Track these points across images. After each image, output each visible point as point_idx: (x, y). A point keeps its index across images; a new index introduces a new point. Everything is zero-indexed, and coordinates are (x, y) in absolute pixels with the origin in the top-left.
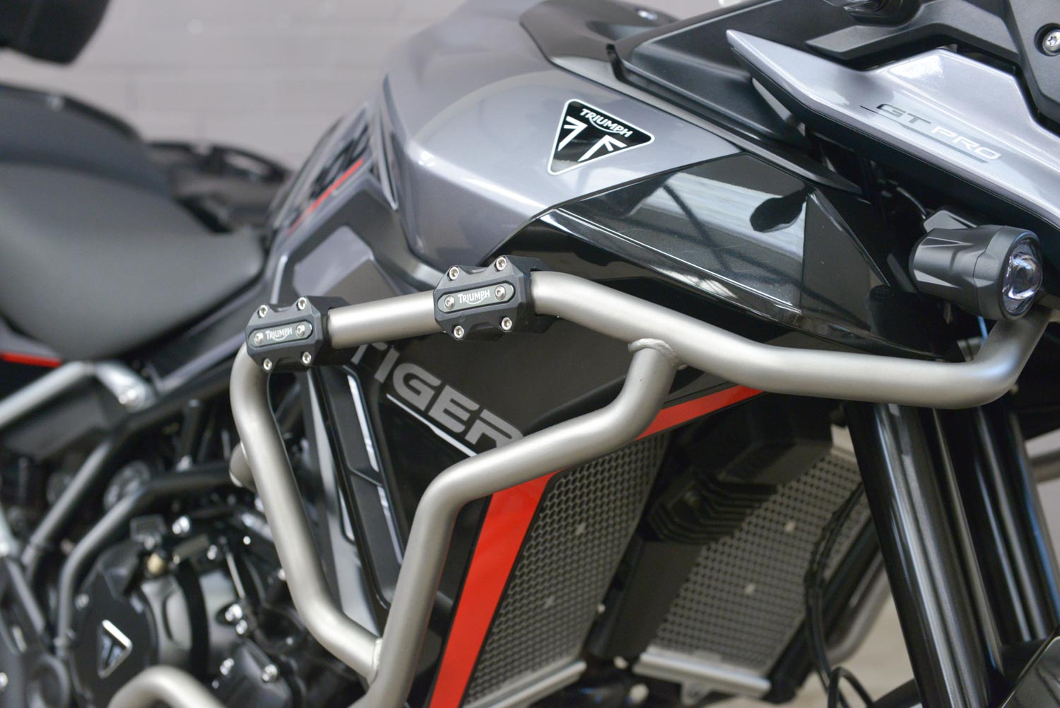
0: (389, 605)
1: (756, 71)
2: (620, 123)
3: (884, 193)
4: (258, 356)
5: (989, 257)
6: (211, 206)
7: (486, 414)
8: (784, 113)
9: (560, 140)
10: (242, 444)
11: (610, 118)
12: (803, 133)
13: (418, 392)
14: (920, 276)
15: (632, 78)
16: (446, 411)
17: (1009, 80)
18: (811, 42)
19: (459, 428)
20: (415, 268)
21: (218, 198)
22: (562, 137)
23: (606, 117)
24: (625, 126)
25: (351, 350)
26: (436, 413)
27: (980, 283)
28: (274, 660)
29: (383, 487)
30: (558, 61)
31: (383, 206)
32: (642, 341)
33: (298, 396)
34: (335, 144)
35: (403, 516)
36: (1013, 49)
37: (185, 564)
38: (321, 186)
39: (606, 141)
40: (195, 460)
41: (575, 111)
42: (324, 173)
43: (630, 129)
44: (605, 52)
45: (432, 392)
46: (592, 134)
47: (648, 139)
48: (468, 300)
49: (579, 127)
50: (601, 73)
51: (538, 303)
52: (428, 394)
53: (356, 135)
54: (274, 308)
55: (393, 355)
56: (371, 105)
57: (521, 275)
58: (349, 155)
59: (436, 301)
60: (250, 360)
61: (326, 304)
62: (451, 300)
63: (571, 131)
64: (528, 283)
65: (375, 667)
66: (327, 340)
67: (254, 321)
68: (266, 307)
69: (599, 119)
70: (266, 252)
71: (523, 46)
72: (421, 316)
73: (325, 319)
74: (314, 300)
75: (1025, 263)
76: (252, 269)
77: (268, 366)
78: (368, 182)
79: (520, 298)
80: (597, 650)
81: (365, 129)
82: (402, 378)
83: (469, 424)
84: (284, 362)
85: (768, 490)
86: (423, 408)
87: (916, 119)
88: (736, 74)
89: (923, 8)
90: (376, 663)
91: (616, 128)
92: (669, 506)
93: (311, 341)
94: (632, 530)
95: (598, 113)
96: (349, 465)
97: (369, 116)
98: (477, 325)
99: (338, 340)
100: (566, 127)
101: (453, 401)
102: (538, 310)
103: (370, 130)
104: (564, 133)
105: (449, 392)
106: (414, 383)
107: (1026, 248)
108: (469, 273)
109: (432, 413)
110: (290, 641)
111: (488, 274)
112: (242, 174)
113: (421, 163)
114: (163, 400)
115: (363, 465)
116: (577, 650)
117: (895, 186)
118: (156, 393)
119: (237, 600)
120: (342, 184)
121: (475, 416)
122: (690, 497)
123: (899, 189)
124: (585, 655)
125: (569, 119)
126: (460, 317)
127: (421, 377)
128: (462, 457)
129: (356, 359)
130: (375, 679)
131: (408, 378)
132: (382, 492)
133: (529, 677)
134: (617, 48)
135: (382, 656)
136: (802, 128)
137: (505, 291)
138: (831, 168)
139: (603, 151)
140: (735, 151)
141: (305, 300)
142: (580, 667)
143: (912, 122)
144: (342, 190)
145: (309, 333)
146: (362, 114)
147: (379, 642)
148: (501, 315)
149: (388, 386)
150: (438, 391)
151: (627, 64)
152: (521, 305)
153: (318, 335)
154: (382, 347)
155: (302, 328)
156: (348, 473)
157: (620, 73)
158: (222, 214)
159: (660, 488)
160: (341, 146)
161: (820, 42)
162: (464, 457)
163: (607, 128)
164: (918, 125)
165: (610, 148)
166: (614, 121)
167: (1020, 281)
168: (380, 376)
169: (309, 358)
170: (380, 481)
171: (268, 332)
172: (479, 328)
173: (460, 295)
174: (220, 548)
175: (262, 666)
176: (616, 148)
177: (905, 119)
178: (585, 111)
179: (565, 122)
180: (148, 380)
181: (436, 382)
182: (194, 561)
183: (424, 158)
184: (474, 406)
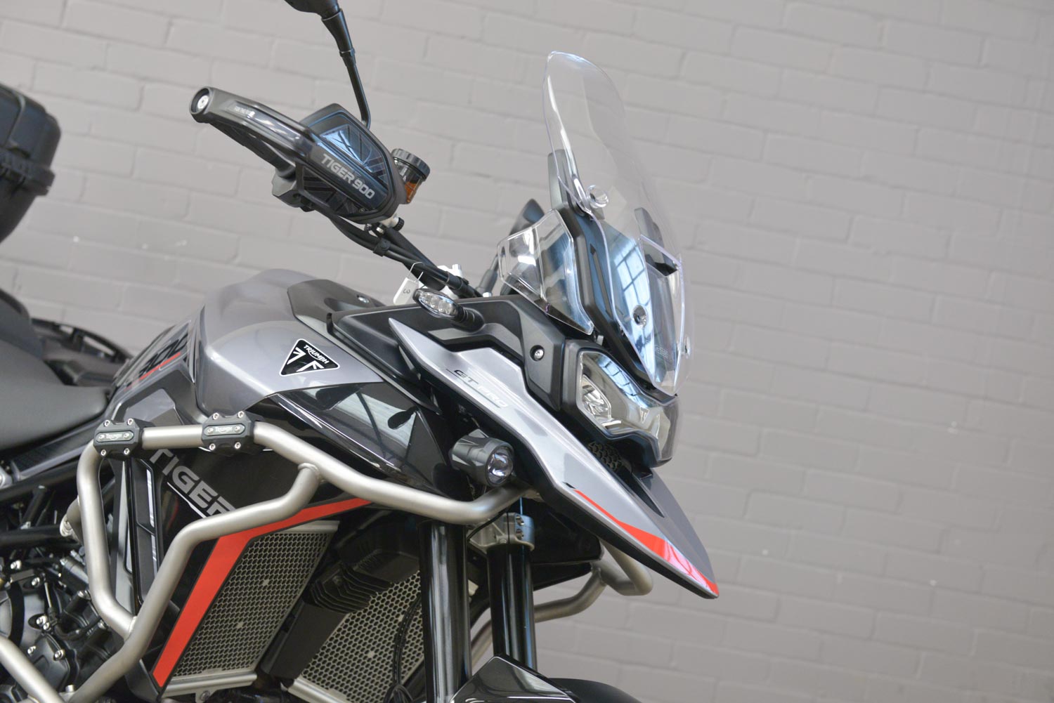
0: (142, 602)
1: (401, 343)
2: (323, 356)
3: (465, 419)
4: (99, 448)
5: (484, 452)
6: (68, 370)
7: (221, 499)
8: (411, 366)
9: (290, 359)
10: (78, 498)
11: (319, 352)
12: (419, 378)
13: (185, 483)
14: (455, 458)
15: (337, 334)
16: (199, 495)
17: (517, 369)
18: (431, 332)
19: (204, 505)
20: (198, 416)
21: (72, 364)
22: (290, 358)
23: (317, 351)
24: (326, 358)
25: (152, 451)
26: (193, 496)
27: (478, 464)
28: (63, 647)
29: (155, 536)
30: (300, 318)
31: (187, 381)
32: (305, 464)
33: (113, 487)
34: (166, 341)
35: (162, 545)
36: (521, 354)
37: (15, 585)
38: (153, 363)
39: (314, 363)
40: (33, 524)
41: (301, 345)
42: (156, 357)
43: (328, 359)
44: (325, 316)
45: (194, 484)
46: (308, 358)
47: (337, 366)
48: (220, 430)
49: (301, 354)
50: (321, 327)
51: (256, 438)
52: (191, 484)
53: (180, 338)
54: (114, 422)
55: (176, 460)
56: (192, 323)
57: (250, 421)
58: (173, 349)
59: (204, 429)
60: (94, 449)
61: (143, 425)
62: (212, 429)
63: (296, 355)
64: (253, 427)
65: (130, 631)
66: (140, 443)
67: (101, 428)
68: (109, 422)
69: (313, 351)
70: (108, 402)
71: (282, 305)
72: (194, 437)
73: (141, 432)
74: (138, 421)
75: (503, 459)
76: (97, 410)
77: (104, 453)
78: (181, 365)
79: (247, 433)
80: (267, 669)
81: (186, 335)
82: (177, 475)
83: (210, 504)
84: (113, 452)
85: (385, 585)
86: (186, 492)
87: (472, 380)
88: (392, 342)
89: (484, 325)
90: (131, 629)
91: (321, 358)
92: (323, 583)
93: (132, 442)
94: (299, 595)
95: (313, 348)
96: (137, 520)
97: (190, 328)
98: (222, 444)
99: (146, 445)
100: (294, 353)
101: (204, 490)
102: (255, 442)
103: (188, 337)
104: (293, 356)
105: (203, 485)
106: (184, 477)
107: (505, 452)
108: (224, 417)
109: (190, 496)
110: (77, 631)
111: (232, 419)
112: (95, 352)
113: (212, 358)
114: (17, 484)
115: (145, 522)
116: (253, 667)
117: (471, 417)
118: (14, 479)
119: (46, 613)
120: (167, 364)
121: (214, 499)
122: (336, 579)
123: (473, 419)
124: (258, 670)
125: (297, 349)
126: (214, 439)
127: (189, 475)
128: (199, 518)
129: (153, 459)
130: (128, 638)
131: (182, 474)
132: (153, 537)
133: (220, 672)
134: (333, 316)
135: (135, 627)
136: (419, 376)
137: (239, 428)
138: (436, 403)
139: (311, 368)
140: (381, 381)
141: (133, 420)
142: (254, 677)
143: (469, 381)
144: (163, 370)
145: (131, 438)
146: (187, 325)
147: (135, 618)
148: (236, 440)
149: (169, 478)
150: (197, 483)
151: (335, 326)
152: (246, 436)
153: (136, 440)
154: (170, 454)
155: (128, 435)
156: (136, 525)
157: (331, 330)
158: (76, 377)
159: (319, 572)
160: (170, 342)
161: (434, 333)
162: (200, 518)
163: (316, 357)
164: (472, 384)
165: (315, 368)
166: (321, 354)
167: (498, 466)
168: (166, 471)
169: (128, 451)
170: (154, 532)
171: (107, 434)
172: (223, 446)
173: (216, 427)
174: (42, 579)
175: (55, 650)
176: (318, 368)
177: (466, 379)
178: (307, 346)
179: (295, 350)
180: (10, 473)
181: (196, 478)
182: (21, 584)
183: (214, 356)
184: (215, 494)
